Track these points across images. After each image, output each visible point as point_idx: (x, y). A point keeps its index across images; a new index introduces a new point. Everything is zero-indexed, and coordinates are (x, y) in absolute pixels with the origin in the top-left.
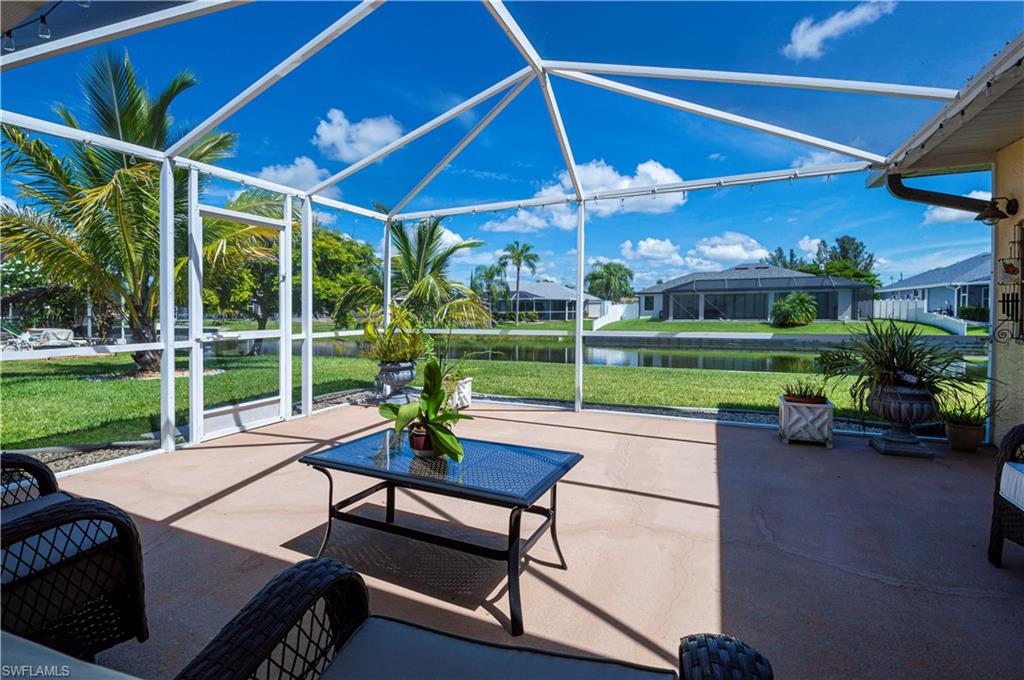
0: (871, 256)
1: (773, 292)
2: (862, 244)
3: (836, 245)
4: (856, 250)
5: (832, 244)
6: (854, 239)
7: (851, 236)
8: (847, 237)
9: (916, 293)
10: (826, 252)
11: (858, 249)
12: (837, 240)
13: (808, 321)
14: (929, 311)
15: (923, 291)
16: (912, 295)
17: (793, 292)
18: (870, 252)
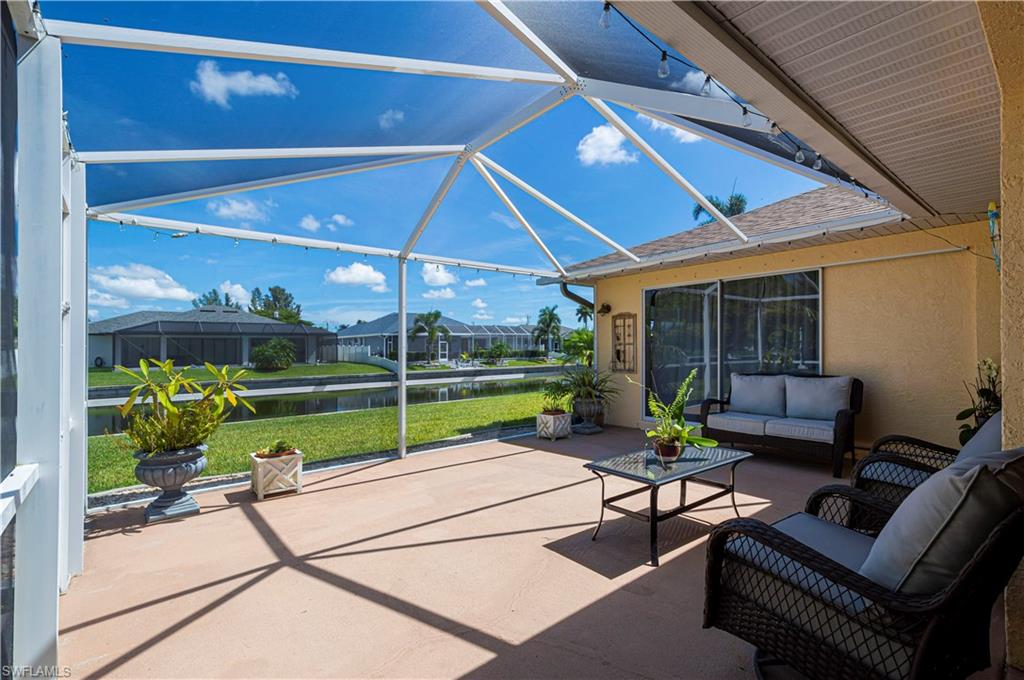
0: (298, 307)
1: (247, 337)
2: (290, 295)
3: (269, 294)
4: (286, 299)
5: (265, 292)
6: (284, 290)
7: (282, 287)
8: (278, 287)
9: (356, 340)
10: (260, 299)
11: (288, 299)
12: (270, 289)
13: (288, 365)
14: (372, 355)
15: (361, 338)
16: (353, 342)
17: (274, 337)
18: (298, 303)
